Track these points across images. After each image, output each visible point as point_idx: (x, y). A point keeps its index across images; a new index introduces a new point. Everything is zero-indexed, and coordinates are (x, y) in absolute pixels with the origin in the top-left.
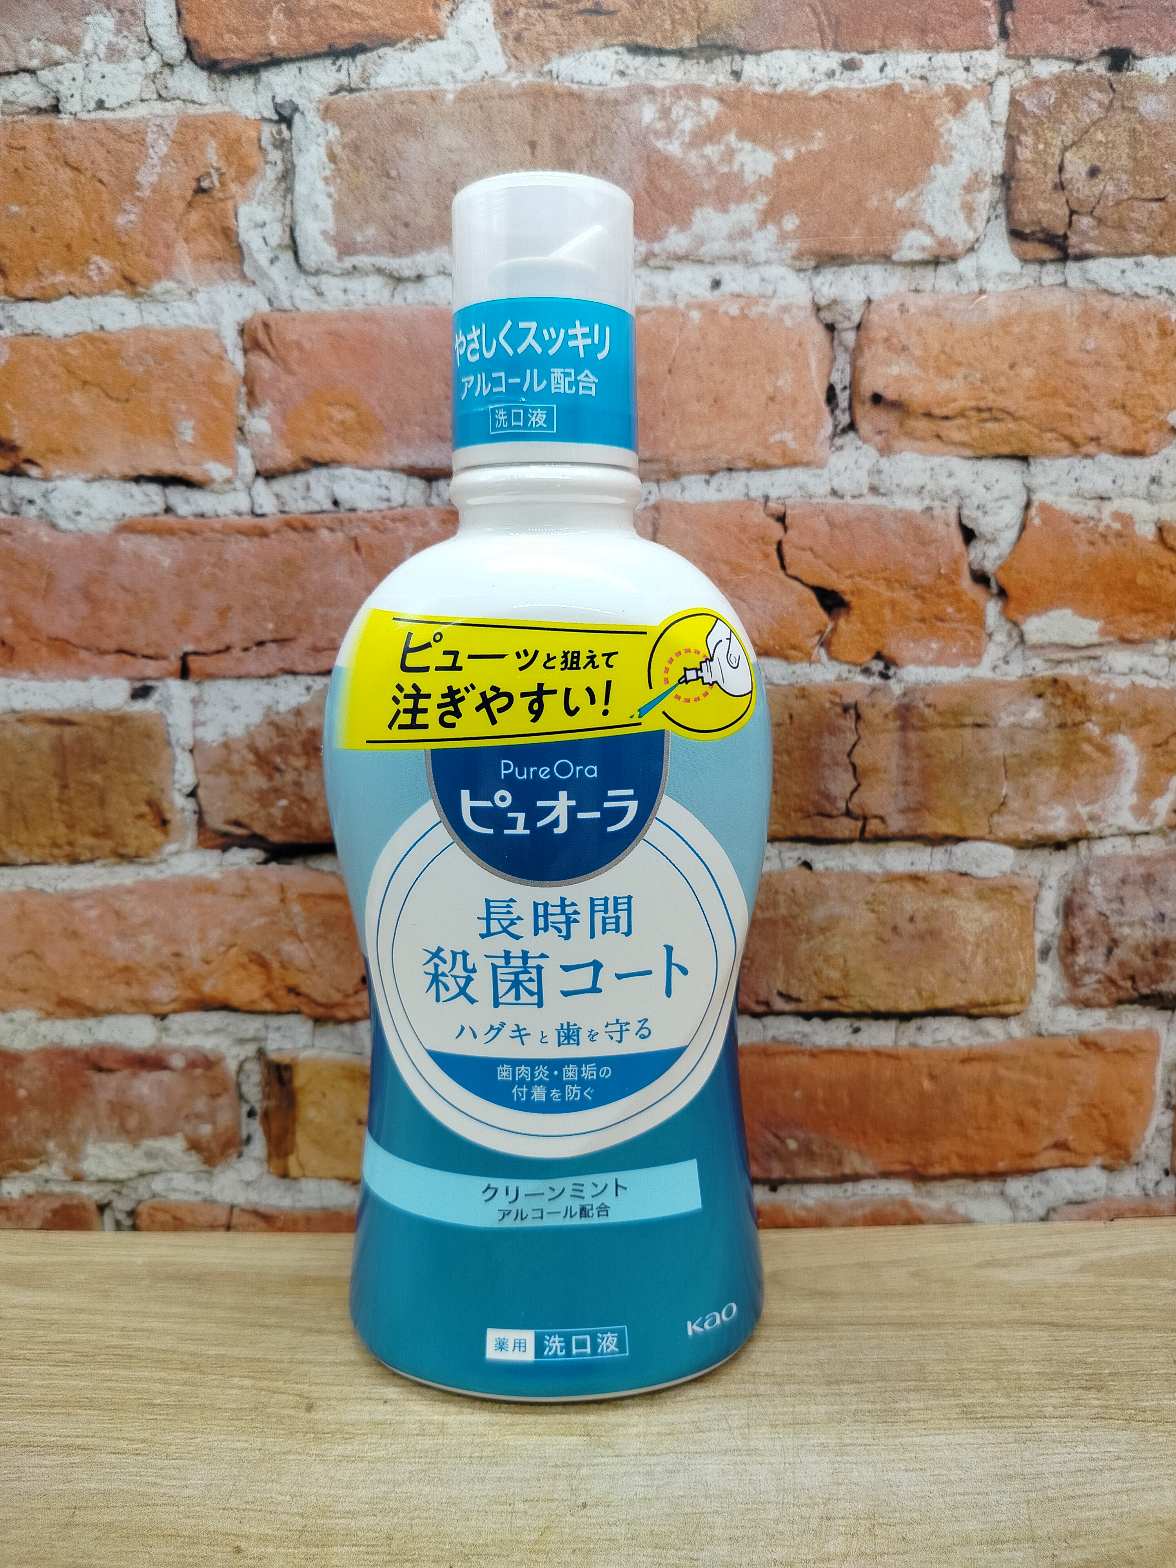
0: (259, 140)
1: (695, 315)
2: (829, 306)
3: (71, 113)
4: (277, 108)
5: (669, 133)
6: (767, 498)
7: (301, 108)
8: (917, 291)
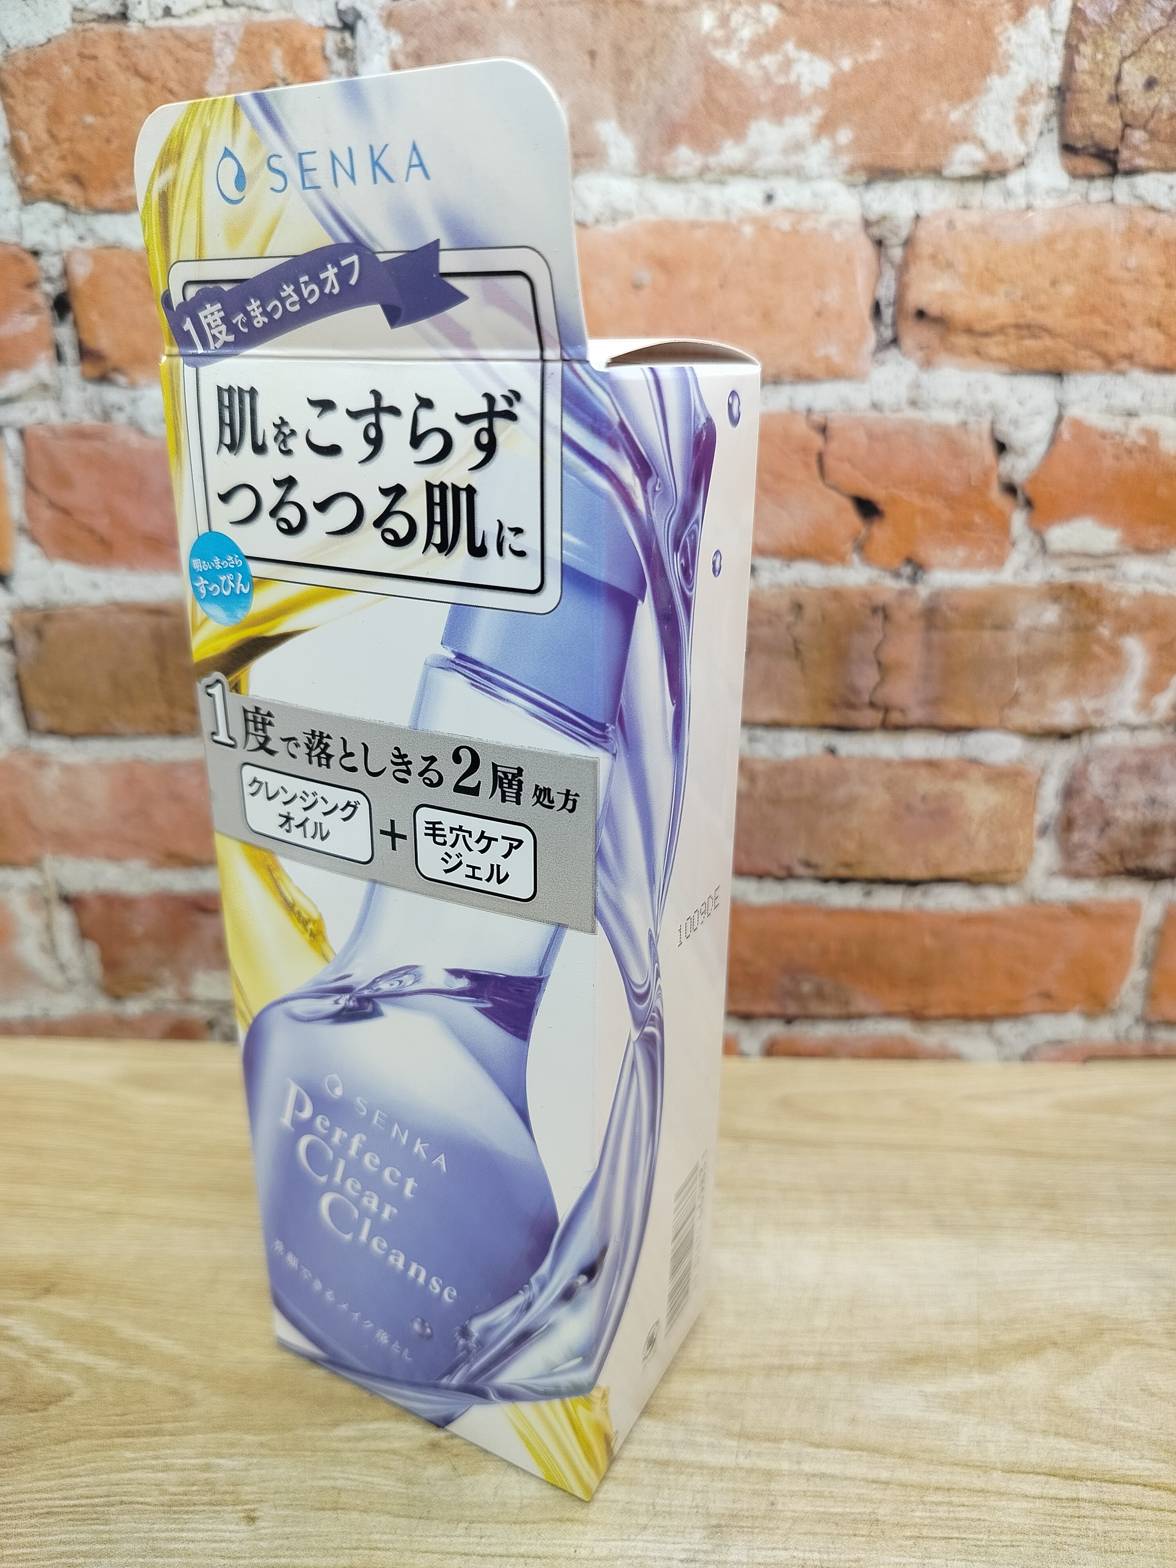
0: (323, 49)
1: (748, 230)
2: (878, 222)
3: (139, 21)
4: (340, 14)
5: (727, 42)
6: (809, 411)
7: (364, 14)
8: (965, 207)
